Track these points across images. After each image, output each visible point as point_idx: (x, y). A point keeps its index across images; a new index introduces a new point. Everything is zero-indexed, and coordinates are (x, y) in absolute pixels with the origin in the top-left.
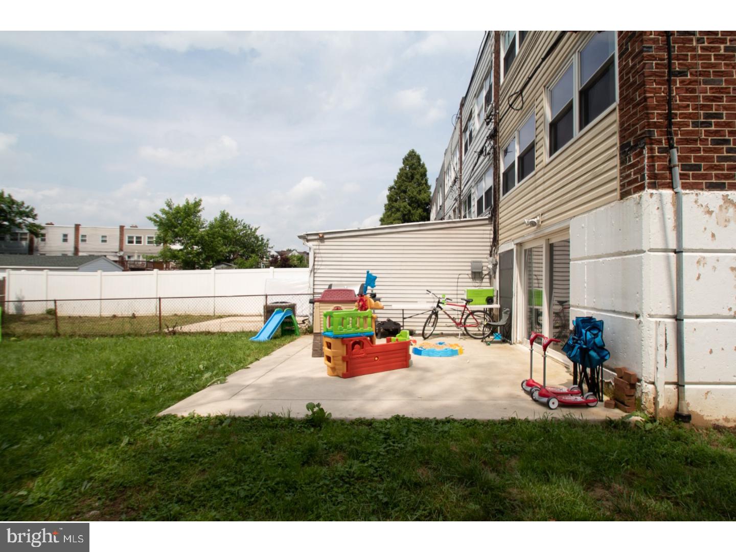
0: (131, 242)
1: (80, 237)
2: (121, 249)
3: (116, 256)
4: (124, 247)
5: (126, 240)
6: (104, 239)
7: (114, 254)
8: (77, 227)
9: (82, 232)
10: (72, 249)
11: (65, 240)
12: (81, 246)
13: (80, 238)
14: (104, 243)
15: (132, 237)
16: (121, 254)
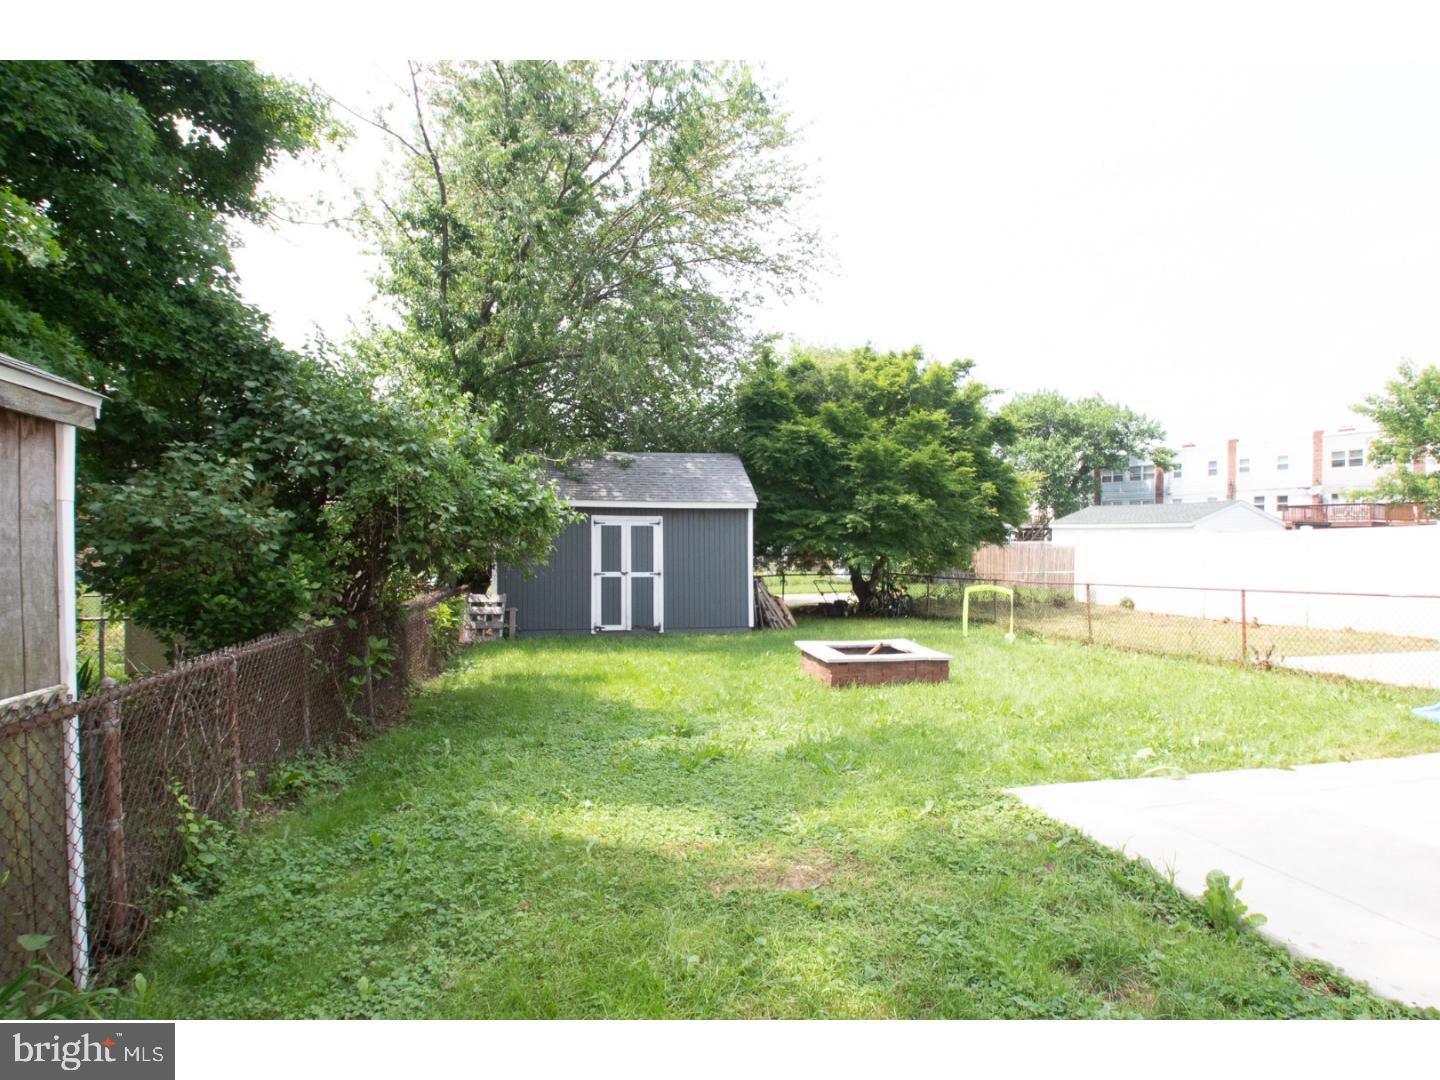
0: (1337, 464)
1: (1238, 462)
2: (1318, 482)
3: (1308, 494)
4: (1324, 479)
5: (1327, 460)
6: (1283, 462)
7: (1304, 491)
8: (1232, 445)
9: (1240, 454)
10: (1225, 489)
11: (1212, 472)
12: (1241, 480)
13: (1238, 467)
14: (1282, 471)
15: (1341, 453)
16: (1318, 490)
